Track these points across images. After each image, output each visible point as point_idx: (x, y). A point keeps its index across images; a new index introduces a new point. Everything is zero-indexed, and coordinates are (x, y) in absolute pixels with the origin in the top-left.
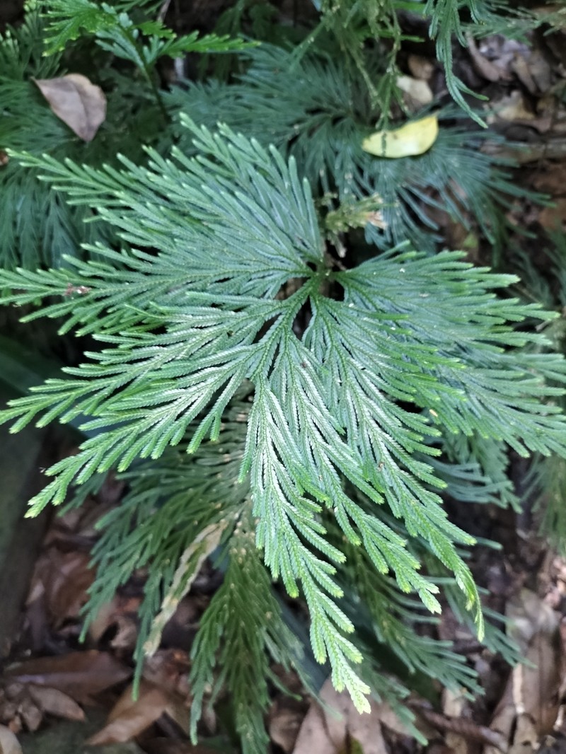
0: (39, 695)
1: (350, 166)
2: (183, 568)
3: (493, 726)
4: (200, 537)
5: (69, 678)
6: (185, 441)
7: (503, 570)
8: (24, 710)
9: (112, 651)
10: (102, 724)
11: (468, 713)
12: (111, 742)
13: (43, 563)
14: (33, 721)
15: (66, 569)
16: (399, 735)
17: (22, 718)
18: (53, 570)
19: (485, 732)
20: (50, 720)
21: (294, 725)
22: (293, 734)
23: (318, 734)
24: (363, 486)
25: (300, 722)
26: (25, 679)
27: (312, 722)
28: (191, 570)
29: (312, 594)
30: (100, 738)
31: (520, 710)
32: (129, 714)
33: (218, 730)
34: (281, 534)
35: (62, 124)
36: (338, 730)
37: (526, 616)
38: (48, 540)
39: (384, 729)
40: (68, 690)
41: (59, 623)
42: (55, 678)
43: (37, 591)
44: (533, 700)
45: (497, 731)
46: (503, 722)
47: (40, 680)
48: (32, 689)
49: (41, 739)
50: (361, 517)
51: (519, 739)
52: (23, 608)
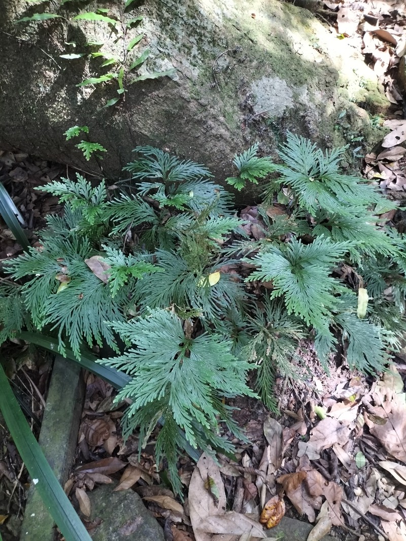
0: (92, 476)
1: (193, 293)
2: (152, 423)
3: (260, 469)
4: (156, 414)
5: (102, 469)
6: (158, 397)
7: (263, 411)
8: (87, 482)
9: (118, 456)
10: (118, 484)
11: (251, 465)
12: (122, 490)
13: (83, 425)
14: (91, 486)
15: (94, 427)
16: (227, 476)
17: (86, 486)
18: (88, 427)
19: (256, 471)
20: (98, 485)
21: (189, 476)
22: (189, 480)
23: (198, 478)
24: (195, 403)
25: (191, 475)
26: (85, 471)
27: (195, 474)
28: (155, 423)
29: (186, 427)
30: (118, 488)
31: (270, 462)
32: (127, 479)
33: (161, 482)
34: (179, 415)
35: (98, 279)
36: (204, 475)
37: (271, 427)
38: (83, 415)
39: (222, 474)
40: (102, 473)
41: (94, 448)
42: (96, 469)
43: (82, 438)
44: (274, 458)
45: (262, 471)
46: (263, 467)
47: (90, 471)
48: (88, 474)
49: (95, 492)
50: (195, 410)
51: (269, 473)
52: (78, 445)
